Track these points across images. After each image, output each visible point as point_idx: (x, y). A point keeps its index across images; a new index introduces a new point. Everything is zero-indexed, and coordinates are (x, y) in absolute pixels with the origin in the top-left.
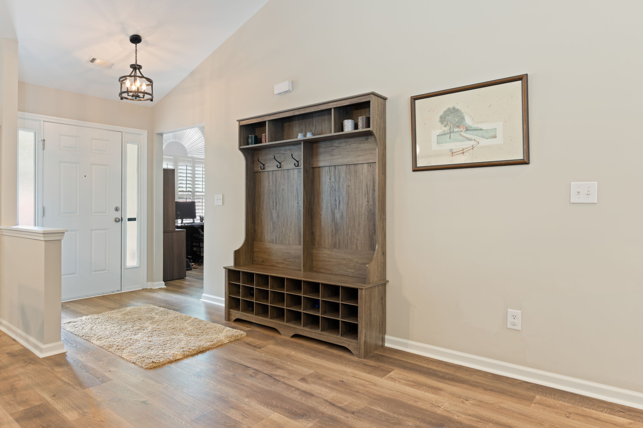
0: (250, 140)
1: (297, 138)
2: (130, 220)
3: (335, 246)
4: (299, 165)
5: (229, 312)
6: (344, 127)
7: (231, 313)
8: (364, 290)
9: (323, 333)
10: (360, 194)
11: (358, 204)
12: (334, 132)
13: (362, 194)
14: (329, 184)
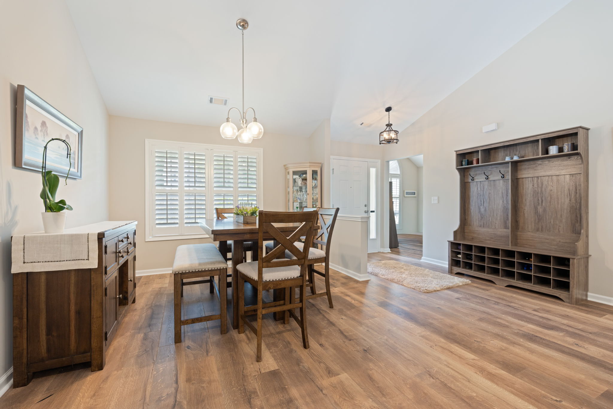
0: (464, 163)
1: (505, 160)
2: (372, 212)
3: (538, 230)
4: (505, 177)
5: (451, 268)
6: (549, 151)
7: (453, 269)
8: (575, 259)
9: (535, 285)
10: (563, 195)
11: (560, 202)
12: (542, 155)
13: (564, 196)
14: (532, 189)
